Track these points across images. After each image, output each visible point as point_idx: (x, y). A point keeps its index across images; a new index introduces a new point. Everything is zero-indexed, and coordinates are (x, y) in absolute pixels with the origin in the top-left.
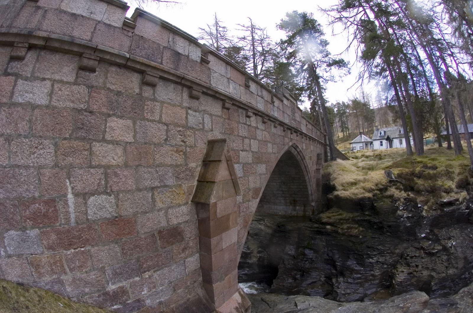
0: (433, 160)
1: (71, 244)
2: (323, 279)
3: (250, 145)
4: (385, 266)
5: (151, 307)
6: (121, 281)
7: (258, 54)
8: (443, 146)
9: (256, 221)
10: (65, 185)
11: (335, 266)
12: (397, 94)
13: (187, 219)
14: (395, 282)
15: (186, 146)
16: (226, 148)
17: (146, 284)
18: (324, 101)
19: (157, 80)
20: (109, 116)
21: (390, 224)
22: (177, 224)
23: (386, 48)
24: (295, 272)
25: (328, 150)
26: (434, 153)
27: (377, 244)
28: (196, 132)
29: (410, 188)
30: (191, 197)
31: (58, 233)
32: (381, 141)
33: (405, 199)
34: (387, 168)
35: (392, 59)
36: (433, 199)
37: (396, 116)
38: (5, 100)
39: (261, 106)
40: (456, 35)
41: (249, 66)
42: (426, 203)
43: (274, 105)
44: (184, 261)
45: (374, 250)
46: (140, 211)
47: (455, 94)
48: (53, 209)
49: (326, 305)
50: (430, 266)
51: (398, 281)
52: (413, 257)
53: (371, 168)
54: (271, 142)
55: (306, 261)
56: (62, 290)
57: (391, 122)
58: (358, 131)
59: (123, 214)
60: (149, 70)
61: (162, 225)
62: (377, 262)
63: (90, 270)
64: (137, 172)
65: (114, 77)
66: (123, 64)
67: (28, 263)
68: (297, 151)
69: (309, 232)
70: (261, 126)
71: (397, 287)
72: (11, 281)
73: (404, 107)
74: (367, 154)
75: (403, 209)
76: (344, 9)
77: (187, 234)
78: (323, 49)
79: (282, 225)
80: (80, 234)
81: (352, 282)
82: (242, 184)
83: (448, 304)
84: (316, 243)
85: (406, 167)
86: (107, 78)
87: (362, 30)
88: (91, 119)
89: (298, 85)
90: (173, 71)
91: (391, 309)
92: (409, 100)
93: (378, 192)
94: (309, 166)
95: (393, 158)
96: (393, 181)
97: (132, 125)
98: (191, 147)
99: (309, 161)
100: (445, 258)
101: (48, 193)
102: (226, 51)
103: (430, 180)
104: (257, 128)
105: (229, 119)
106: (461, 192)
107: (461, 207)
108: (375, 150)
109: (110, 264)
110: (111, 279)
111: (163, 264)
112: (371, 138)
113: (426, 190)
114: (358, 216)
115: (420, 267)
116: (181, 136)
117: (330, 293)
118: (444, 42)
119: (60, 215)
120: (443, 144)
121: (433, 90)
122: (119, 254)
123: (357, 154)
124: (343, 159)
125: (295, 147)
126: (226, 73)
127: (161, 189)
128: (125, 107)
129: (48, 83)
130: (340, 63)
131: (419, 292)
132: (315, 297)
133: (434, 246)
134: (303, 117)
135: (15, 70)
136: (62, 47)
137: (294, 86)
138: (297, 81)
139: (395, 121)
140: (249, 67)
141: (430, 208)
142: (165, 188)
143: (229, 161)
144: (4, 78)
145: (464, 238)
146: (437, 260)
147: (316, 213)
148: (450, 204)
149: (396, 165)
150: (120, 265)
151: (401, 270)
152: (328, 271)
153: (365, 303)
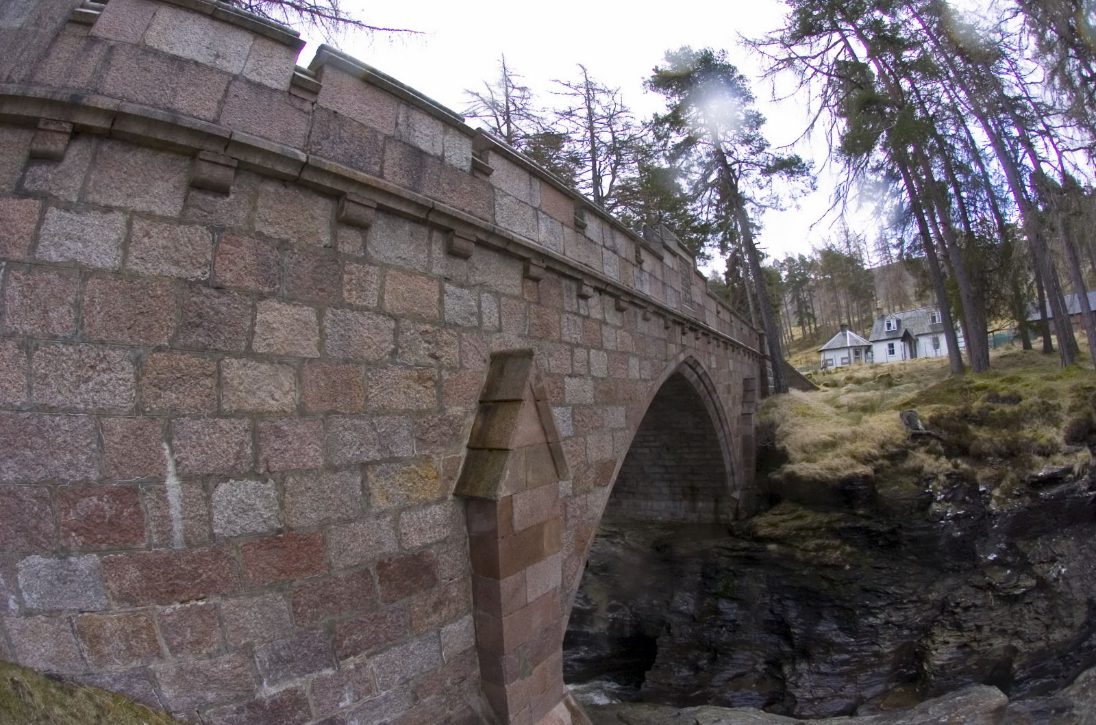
0: (1012, 380)
1: (173, 592)
2: (761, 667)
3: (588, 362)
4: (906, 632)
6: (291, 678)
7: (604, 149)
8: (1033, 346)
9: (605, 536)
10: (160, 455)
11: (787, 637)
12: (924, 232)
13: (443, 536)
14: (929, 667)
15: (441, 367)
16: (533, 372)
17: (350, 683)
18: (756, 255)
19: (370, 214)
20: (262, 297)
21: (914, 534)
22: (420, 548)
23: (897, 126)
24: (696, 653)
25: (770, 369)
26: (1013, 365)
27: (885, 582)
28: (464, 335)
29: (958, 449)
30: (453, 485)
31: (144, 564)
32: (891, 342)
33: (948, 476)
34: (905, 404)
35: (910, 150)
36: (1013, 471)
37: (924, 283)
38: (17, 254)
39: (611, 272)
40: (1054, 85)
41: (582, 177)
42: (996, 481)
43: (641, 269)
44: (439, 632)
45: (879, 597)
46: (335, 517)
47: (1058, 224)
48: (131, 509)
50: (1010, 627)
51: (935, 665)
52: (969, 607)
53: (869, 408)
54: (636, 355)
55: (721, 627)
56: (153, 695)
57: (913, 298)
58: (836, 322)
59: (294, 525)
60: (353, 190)
61: (386, 549)
62: (887, 623)
63: (219, 650)
64: (326, 428)
65: (271, 208)
66: (293, 176)
67: (73, 631)
68: (697, 373)
69: (727, 559)
70: (613, 318)
71: (933, 678)
72: (32, 669)
73: (941, 262)
74: (860, 375)
75: (945, 499)
76: (797, 37)
77: (444, 571)
78: (752, 134)
79: (666, 546)
80: (196, 568)
81: (829, 671)
82: (569, 452)
83: (1050, 710)
84: (744, 584)
85: (950, 402)
86: (254, 209)
87: (840, 86)
88: (220, 302)
89: (695, 220)
90: (406, 194)
92: (953, 244)
93: (886, 462)
94: (726, 408)
95: (918, 382)
96: (921, 434)
97: (314, 319)
98: (452, 369)
99: (726, 395)
100: (1042, 604)
101: (120, 474)
102: (528, 144)
103: (1006, 427)
104: (604, 322)
105: (538, 303)
106: (1077, 451)
107: (1079, 487)
108: (877, 366)
109: (264, 638)
110: (268, 672)
111: (389, 639)
112: (866, 337)
113: (996, 451)
114: (840, 520)
115: (986, 629)
116: (430, 343)
117: (778, 699)
118: (1029, 104)
119: (148, 525)
120: (1032, 342)
121: (1007, 218)
122: (287, 616)
123: (836, 377)
124: (805, 389)
125: (693, 364)
126: (531, 195)
127: (384, 466)
128: (298, 277)
129: (119, 219)
130: (791, 166)
131: (985, 688)
132: (743, 708)
133: (1018, 580)
134: (709, 295)
135: (41, 186)
136: (151, 135)
137: (687, 222)
138: (693, 210)
139: (921, 296)
140: (583, 181)
141: (1007, 493)
142: (393, 465)
143: (539, 400)
144: (16, 201)
145: (1087, 557)
146: (1025, 611)
147: (743, 516)
148: (1052, 480)
149: (926, 398)
150: (288, 641)
151: (941, 639)
152: (773, 648)
153: (860, 718)
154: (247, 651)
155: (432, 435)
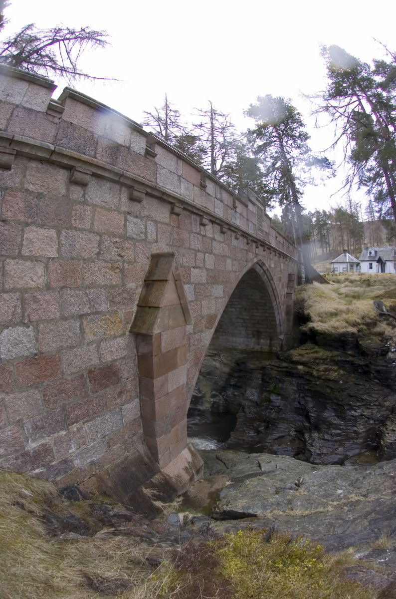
2: (293, 433)
3: (204, 260)
4: (372, 422)
5: (81, 469)
6: (43, 437)
7: (218, 146)
9: (210, 356)
11: (308, 418)
13: (123, 355)
14: (384, 443)
15: (124, 262)
16: (174, 264)
17: (74, 438)
18: (300, 208)
19: (88, 178)
20: (27, 225)
21: (378, 368)
22: (111, 362)
23: (384, 149)
24: (258, 423)
25: (303, 270)
27: (361, 392)
28: (137, 244)
30: (129, 327)
32: (371, 262)
34: (377, 297)
35: (390, 162)
37: (391, 233)
39: (219, 212)
41: (205, 160)
43: (236, 211)
44: (121, 409)
45: (358, 400)
46: (65, 346)
49: (297, 467)
51: (388, 442)
53: (357, 297)
54: (231, 258)
55: (272, 409)
57: (385, 241)
58: (341, 248)
59: (44, 351)
60: (79, 165)
61: (93, 363)
62: (362, 415)
63: (5, 424)
64: (61, 296)
65: (34, 176)
66: (46, 158)
68: (263, 269)
69: (275, 372)
70: (219, 237)
71: (386, 449)
74: (353, 278)
76: (333, 96)
77: (124, 374)
78: (302, 143)
79: (243, 363)
81: (330, 439)
82: (192, 309)
84: (285, 386)
86: (25, 176)
87: (354, 124)
88: (4, 229)
89: (267, 186)
90: (108, 167)
91: (379, 477)
93: (365, 327)
94: (278, 290)
95: (385, 286)
96: (384, 314)
97: (55, 235)
98: (130, 262)
99: (278, 282)
102: (177, 141)
104: (213, 239)
105: (178, 227)
108: (362, 274)
109: (29, 415)
110: (31, 435)
111: (95, 413)
112: (357, 258)
114: (337, 356)
116: (118, 248)
117: (302, 452)
122: (40, 402)
123: (339, 278)
124: (322, 283)
125: (261, 265)
126: (177, 169)
127: (92, 316)
128: (48, 213)
130: (325, 163)
132: (284, 456)
134: (272, 228)
137: (262, 188)
138: (266, 181)
139: (389, 240)
140: (205, 162)
142: (97, 316)
143: (177, 281)
147: (285, 349)
149: (389, 295)
150: (41, 416)
151: (391, 428)
152: (300, 423)
153: (347, 467)
154: (20, 424)
155: (118, 299)
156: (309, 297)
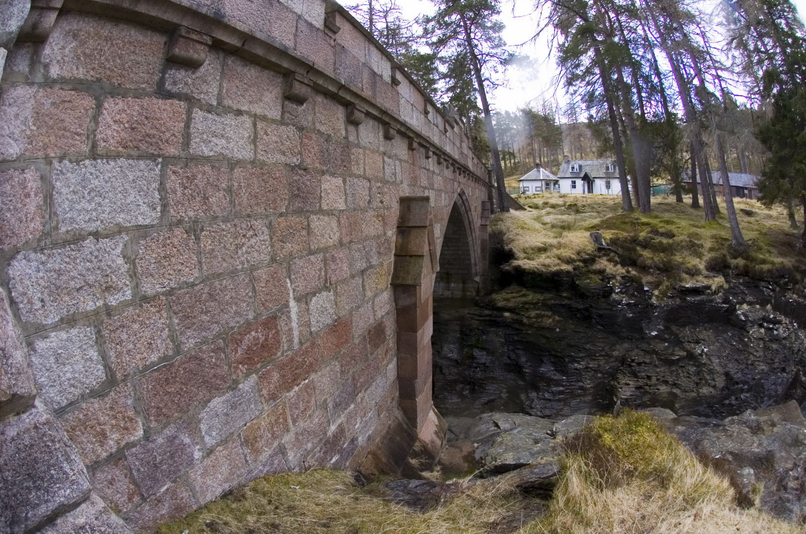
0: (668, 222)
2: (504, 395)
4: (599, 375)
8: (685, 201)
26: (668, 211)
27: (583, 341)
29: (629, 261)
32: (573, 179)
33: (623, 278)
34: (593, 227)
36: (668, 281)
42: (657, 285)
50: (670, 380)
53: (566, 227)
58: (531, 160)
62: (587, 368)
75: (620, 292)
81: (551, 398)
85: (623, 230)
93: (581, 264)
94: (475, 222)
95: (599, 213)
96: (604, 249)
99: (474, 213)
103: (662, 252)
106: (714, 277)
107: (715, 299)
113: (655, 266)
114: (551, 299)
115: (654, 379)
124: (518, 210)
141: (664, 294)
145: (722, 345)
146: (680, 372)
147: (482, 294)
148: (696, 291)
149: (607, 224)
152: (511, 382)
156: (508, 229)
